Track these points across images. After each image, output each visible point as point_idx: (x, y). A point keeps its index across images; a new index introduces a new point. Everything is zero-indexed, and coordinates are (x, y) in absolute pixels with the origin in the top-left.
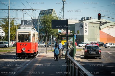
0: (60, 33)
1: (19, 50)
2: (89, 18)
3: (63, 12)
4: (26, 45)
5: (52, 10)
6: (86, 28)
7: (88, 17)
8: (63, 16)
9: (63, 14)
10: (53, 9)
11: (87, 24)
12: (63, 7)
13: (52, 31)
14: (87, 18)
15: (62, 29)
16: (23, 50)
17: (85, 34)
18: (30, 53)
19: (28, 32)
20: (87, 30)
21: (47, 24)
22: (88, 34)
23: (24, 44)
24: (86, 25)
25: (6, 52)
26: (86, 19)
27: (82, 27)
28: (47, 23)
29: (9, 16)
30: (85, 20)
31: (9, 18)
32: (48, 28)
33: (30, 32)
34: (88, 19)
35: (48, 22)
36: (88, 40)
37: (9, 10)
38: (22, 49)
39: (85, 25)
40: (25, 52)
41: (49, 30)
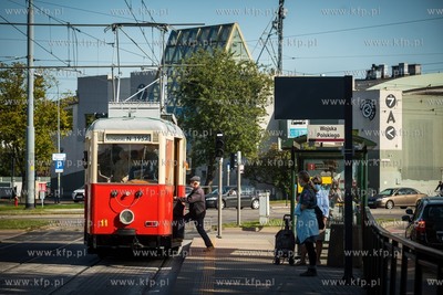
0: (302, 139)
1: (104, 223)
2: (406, 70)
3: (281, 38)
4: (137, 196)
5: (228, 27)
6: (391, 118)
7: (402, 65)
8: (280, 58)
9: (280, 50)
10: (231, 25)
11: (399, 95)
12: (281, 17)
13: (228, 129)
14: (394, 68)
15: (307, 121)
16: (123, 220)
17: (385, 145)
18: (156, 237)
19: (148, 136)
20: (398, 125)
21: (205, 95)
22: (400, 148)
23: (128, 194)
24: (391, 103)
25: (24, 231)
26: (388, 72)
27: (374, 110)
28: (207, 91)
29: (28, 57)
30: (383, 79)
31: (32, 64)
32: (211, 115)
33: (156, 135)
34: (398, 72)
35: (209, 84)
36: (398, 175)
37: (32, 27)
38: (117, 218)
39: (388, 102)
40: (133, 232)
41: (217, 124)
